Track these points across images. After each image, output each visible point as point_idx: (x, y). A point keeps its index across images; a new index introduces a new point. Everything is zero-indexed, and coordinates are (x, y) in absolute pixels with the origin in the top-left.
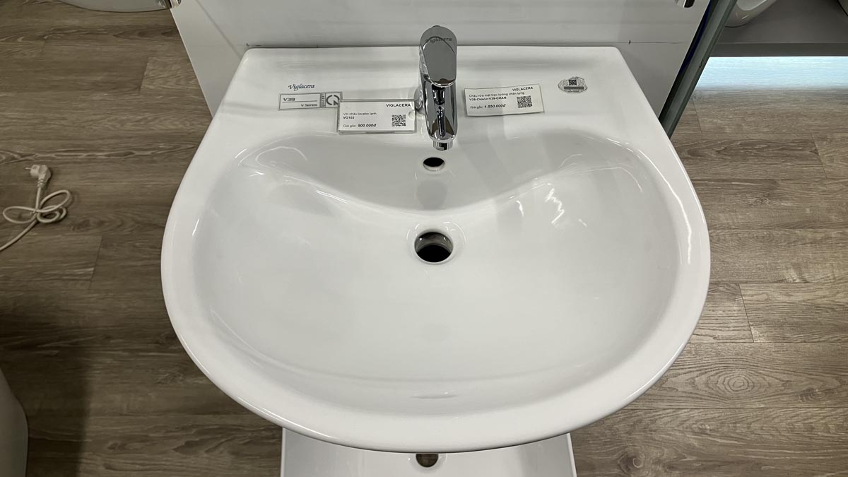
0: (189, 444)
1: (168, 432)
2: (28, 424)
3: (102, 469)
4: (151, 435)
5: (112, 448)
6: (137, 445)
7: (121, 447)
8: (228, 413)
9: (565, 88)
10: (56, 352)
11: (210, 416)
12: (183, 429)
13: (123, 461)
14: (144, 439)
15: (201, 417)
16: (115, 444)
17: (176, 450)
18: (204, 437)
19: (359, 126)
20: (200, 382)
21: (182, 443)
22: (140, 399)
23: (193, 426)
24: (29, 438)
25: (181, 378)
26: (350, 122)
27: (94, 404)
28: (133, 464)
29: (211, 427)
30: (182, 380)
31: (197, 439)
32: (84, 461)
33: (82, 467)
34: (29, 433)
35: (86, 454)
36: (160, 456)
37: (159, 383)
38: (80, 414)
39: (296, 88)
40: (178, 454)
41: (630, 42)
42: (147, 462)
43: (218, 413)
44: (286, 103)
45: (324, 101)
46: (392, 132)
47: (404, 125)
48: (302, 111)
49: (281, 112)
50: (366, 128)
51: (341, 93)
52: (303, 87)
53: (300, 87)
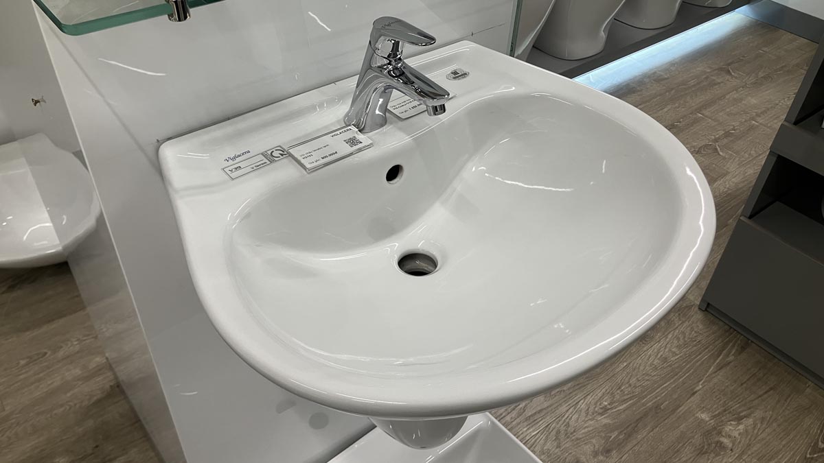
9: (454, 78)
19: (323, 158)
26: (312, 159)
39: (233, 159)
41: (472, 35)
44: (234, 171)
45: (270, 157)
46: (351, 154)
47: (361, 143)
48: (256, 172)
49: (236, 180)
50: (330, 158)
51: (280, 146)
52: (240, 156)
53: (237, 157)
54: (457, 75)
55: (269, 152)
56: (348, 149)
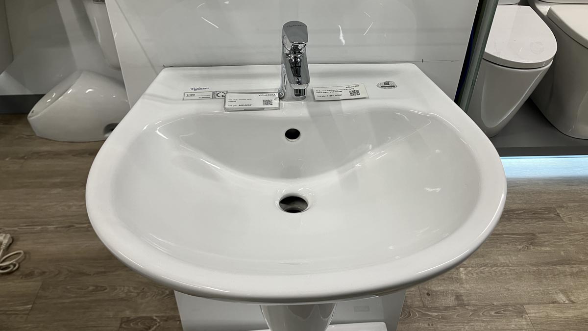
9: (382, 87)
19: (239, 105)
26: (233, 104)
39: (196, 89)
41: (423, 61)
44: (188, 97)
45: (215, 95)
46: (263, 109)
47: (272, 105)
48: (200, 101)
49: (185, 101)
50: (244, 107)
51: (227, 91)
52: (201, 89)
53: (199, 89)
54: (387, 85)
55: (217, 93)
56: (261, 106)
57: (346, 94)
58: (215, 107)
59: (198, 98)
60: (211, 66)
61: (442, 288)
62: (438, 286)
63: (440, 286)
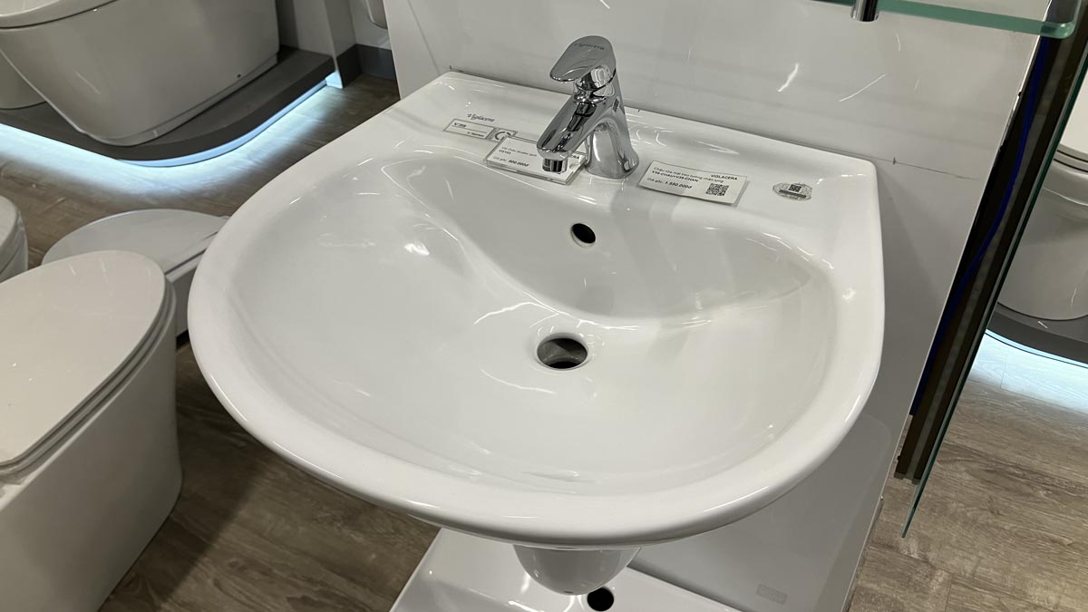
0: (305, 600)
1: (295, 577)
2: (176, 504)
3: (210, 582)
4: (275, 571)
5: (232, 565)
6: (255, 574)
7: (240, 570)
8: (364, 586)
9: (781, 191)
10: (242, 444)
11: (344, 580)
12: (310, 580)
13: (234, 585)
14: (266, 572)
15: (335, 576)
16: (236, 563)
17: (290, 600)
18: (324, 600)
19: (510, 161)
20: (356, 538)
21: (298, 595)
22: (288, 528)
23: (322, 583)
24: (168, 518)
25: (339, 525)
26: (503, 156)
27: (243, 513)
28: (240, 592)
29: (337, 592)
30: (338, 528)
31: (315, 599)
32: (200, 565)
33: (195, 571)
34: (172, 511)
35: (206, 559)
36: (269, 598)
37: (316, 520)
38: (225, 515)
39: (474, 117)
40: (287, 604)
41: (894, 162)
42: (254, 598)
43: (352, 580)
44: (457, 127)
45: (493, 134)
48: (465, 138)
49: (445, 133)
50: (516, 166)
51: (516, 133)
52: (483, 119)
53: (479, 118)
54: (795, 192)
55: (501, 131)
57: (699, 188)
58: (474, 153)
59: (465, 131)
60: (518, 84)
61: (875, 586)
62: (872, 582)
63: (874, 582)
